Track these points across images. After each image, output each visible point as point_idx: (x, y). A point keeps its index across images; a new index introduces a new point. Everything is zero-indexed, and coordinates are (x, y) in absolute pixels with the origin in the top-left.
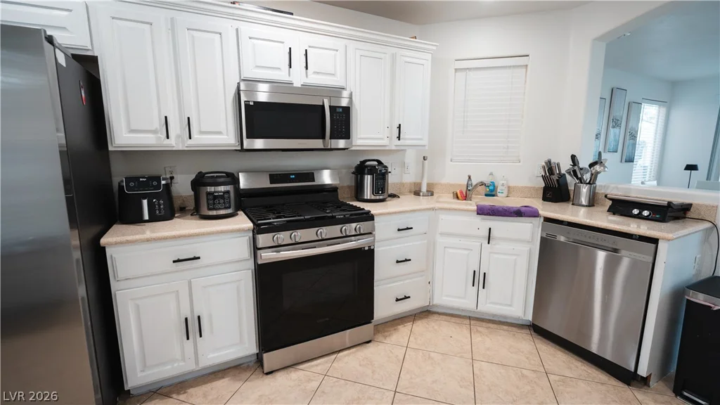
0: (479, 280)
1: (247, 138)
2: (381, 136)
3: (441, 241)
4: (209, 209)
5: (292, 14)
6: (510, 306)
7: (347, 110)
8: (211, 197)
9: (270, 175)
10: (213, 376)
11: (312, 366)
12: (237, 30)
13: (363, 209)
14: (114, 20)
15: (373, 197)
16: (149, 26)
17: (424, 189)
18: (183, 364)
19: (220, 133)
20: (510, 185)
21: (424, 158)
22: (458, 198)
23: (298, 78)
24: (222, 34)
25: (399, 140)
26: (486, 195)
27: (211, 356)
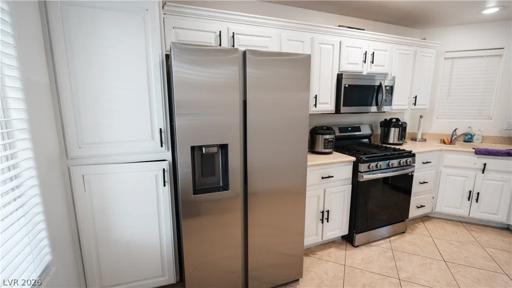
0: (473, 196)
1: (343, 106)
2: (404, 103)
3: (444, 170)
4: (325, 148)
5: (364, 30)
6: (496, 214)
7: (392, 88)
8: (327, 141)
9: (339, 128)
10: (323, 247)
11: (379, 244)
12: (340, 42)
13: (404, 150)
14: (289, 41)
15: (399, 142)
16: (302, 43)
17: (419, 137)
18: (316, 237)
19: (327, 103)
20: (484, 135)
21: (421, 117)
22: (444, 143)
23: (366, 69)
24: (335, 46)
25: (415, 105)
26: (464, 141)
27: (328, 234)
